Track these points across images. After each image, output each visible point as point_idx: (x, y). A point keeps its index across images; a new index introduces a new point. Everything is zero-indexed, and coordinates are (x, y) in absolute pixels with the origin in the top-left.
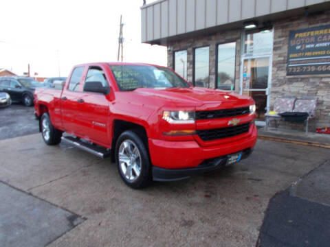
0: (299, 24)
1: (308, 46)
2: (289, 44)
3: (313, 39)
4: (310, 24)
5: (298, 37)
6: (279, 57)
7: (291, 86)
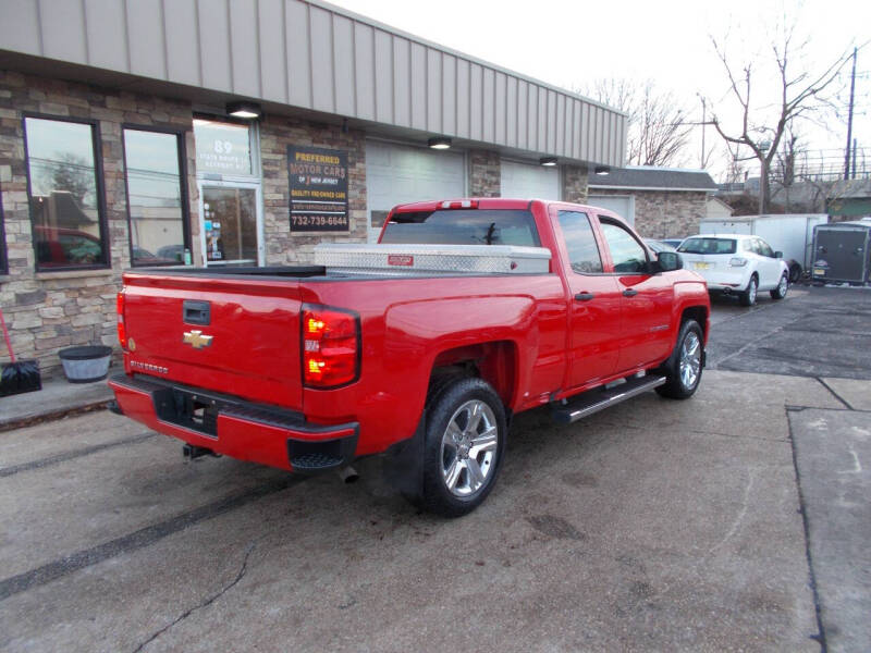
0: (301, 136)
1: (314, 180)
2: (289, 169)
3: (319, 169)
4: (314, 141)
5: (300, 159)
6: (277, 192)
7: (297, 251)
